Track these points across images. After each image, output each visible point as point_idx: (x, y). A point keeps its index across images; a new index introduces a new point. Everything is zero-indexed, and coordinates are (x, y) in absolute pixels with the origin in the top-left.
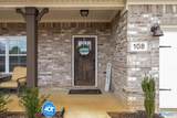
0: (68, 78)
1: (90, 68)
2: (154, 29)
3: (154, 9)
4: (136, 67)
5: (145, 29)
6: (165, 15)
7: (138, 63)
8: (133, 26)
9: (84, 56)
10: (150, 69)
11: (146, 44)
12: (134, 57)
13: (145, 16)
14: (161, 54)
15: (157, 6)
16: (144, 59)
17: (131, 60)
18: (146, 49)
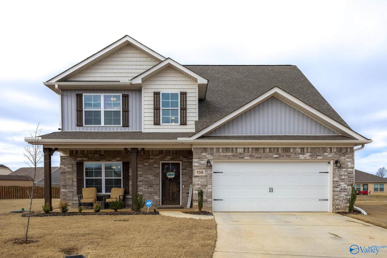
0: (156, 198)
1: (176, 190)
2: (208, 162)
3: (209, 150)
4: (198, 185)
5: (203, 162)
6: (215, 154)
7: (199, 183)
8: (196, 160)
9: (170, 179)
10: (207, 186)
11: (204, 171)
12: (197, 179)
13: (203, 154)
14: (213, 177)
15: (211, 148)
16: (203, 180)
17: (195, 180)
18: (204, 174)
